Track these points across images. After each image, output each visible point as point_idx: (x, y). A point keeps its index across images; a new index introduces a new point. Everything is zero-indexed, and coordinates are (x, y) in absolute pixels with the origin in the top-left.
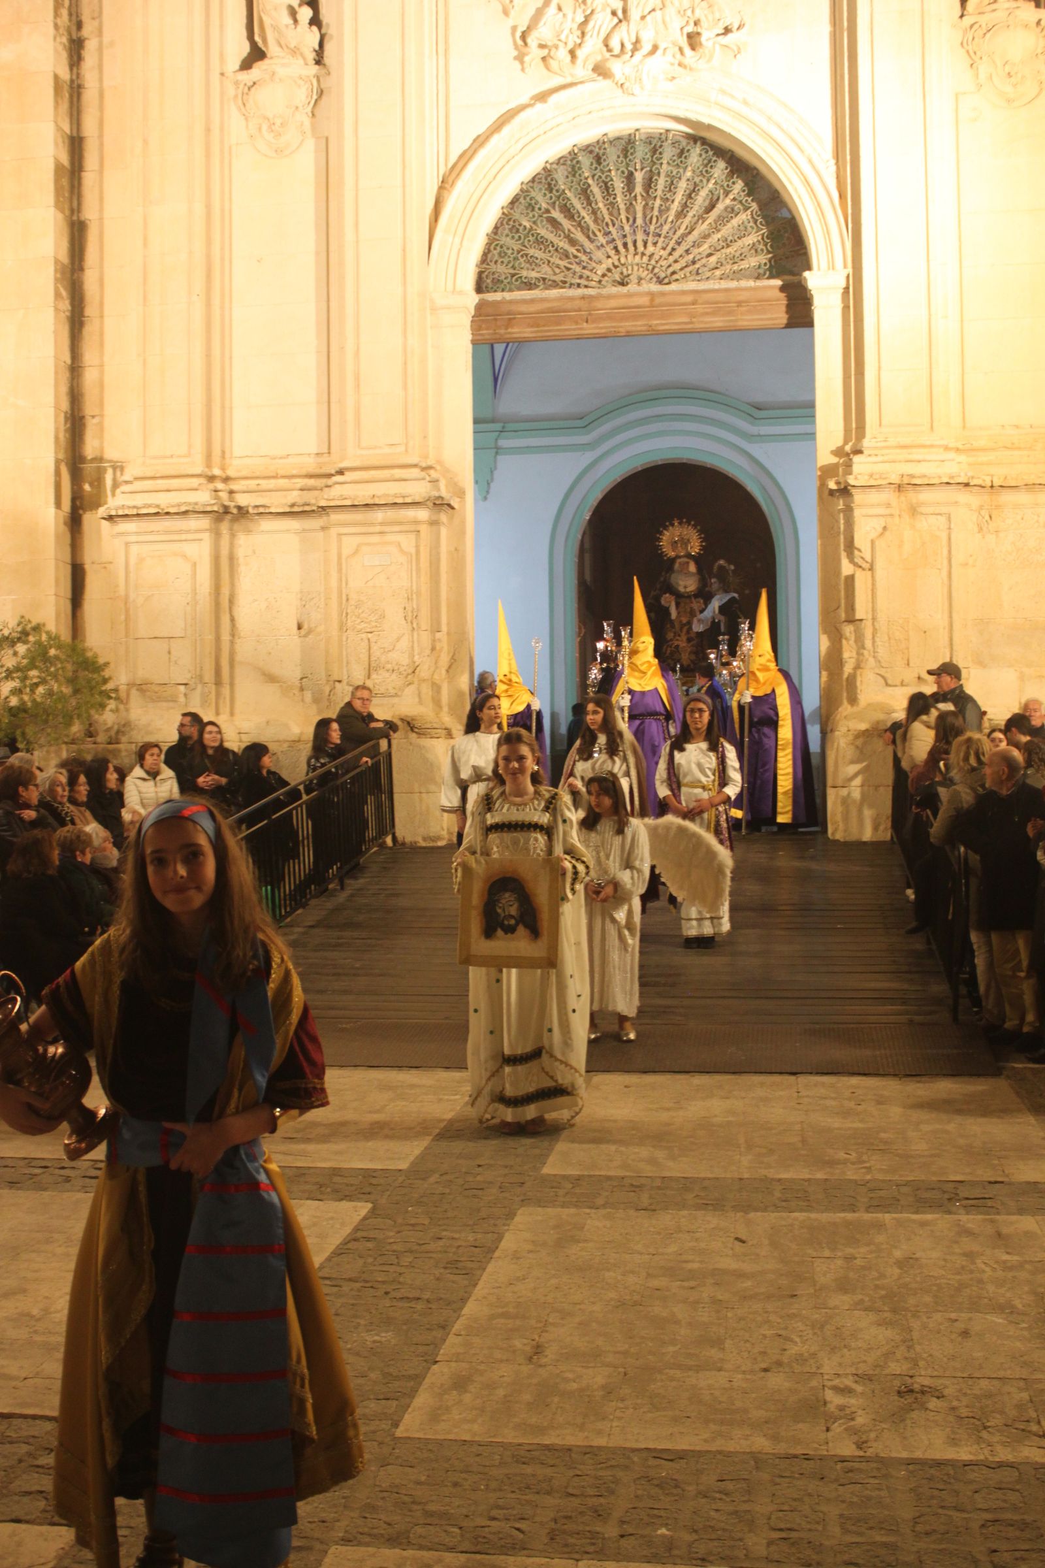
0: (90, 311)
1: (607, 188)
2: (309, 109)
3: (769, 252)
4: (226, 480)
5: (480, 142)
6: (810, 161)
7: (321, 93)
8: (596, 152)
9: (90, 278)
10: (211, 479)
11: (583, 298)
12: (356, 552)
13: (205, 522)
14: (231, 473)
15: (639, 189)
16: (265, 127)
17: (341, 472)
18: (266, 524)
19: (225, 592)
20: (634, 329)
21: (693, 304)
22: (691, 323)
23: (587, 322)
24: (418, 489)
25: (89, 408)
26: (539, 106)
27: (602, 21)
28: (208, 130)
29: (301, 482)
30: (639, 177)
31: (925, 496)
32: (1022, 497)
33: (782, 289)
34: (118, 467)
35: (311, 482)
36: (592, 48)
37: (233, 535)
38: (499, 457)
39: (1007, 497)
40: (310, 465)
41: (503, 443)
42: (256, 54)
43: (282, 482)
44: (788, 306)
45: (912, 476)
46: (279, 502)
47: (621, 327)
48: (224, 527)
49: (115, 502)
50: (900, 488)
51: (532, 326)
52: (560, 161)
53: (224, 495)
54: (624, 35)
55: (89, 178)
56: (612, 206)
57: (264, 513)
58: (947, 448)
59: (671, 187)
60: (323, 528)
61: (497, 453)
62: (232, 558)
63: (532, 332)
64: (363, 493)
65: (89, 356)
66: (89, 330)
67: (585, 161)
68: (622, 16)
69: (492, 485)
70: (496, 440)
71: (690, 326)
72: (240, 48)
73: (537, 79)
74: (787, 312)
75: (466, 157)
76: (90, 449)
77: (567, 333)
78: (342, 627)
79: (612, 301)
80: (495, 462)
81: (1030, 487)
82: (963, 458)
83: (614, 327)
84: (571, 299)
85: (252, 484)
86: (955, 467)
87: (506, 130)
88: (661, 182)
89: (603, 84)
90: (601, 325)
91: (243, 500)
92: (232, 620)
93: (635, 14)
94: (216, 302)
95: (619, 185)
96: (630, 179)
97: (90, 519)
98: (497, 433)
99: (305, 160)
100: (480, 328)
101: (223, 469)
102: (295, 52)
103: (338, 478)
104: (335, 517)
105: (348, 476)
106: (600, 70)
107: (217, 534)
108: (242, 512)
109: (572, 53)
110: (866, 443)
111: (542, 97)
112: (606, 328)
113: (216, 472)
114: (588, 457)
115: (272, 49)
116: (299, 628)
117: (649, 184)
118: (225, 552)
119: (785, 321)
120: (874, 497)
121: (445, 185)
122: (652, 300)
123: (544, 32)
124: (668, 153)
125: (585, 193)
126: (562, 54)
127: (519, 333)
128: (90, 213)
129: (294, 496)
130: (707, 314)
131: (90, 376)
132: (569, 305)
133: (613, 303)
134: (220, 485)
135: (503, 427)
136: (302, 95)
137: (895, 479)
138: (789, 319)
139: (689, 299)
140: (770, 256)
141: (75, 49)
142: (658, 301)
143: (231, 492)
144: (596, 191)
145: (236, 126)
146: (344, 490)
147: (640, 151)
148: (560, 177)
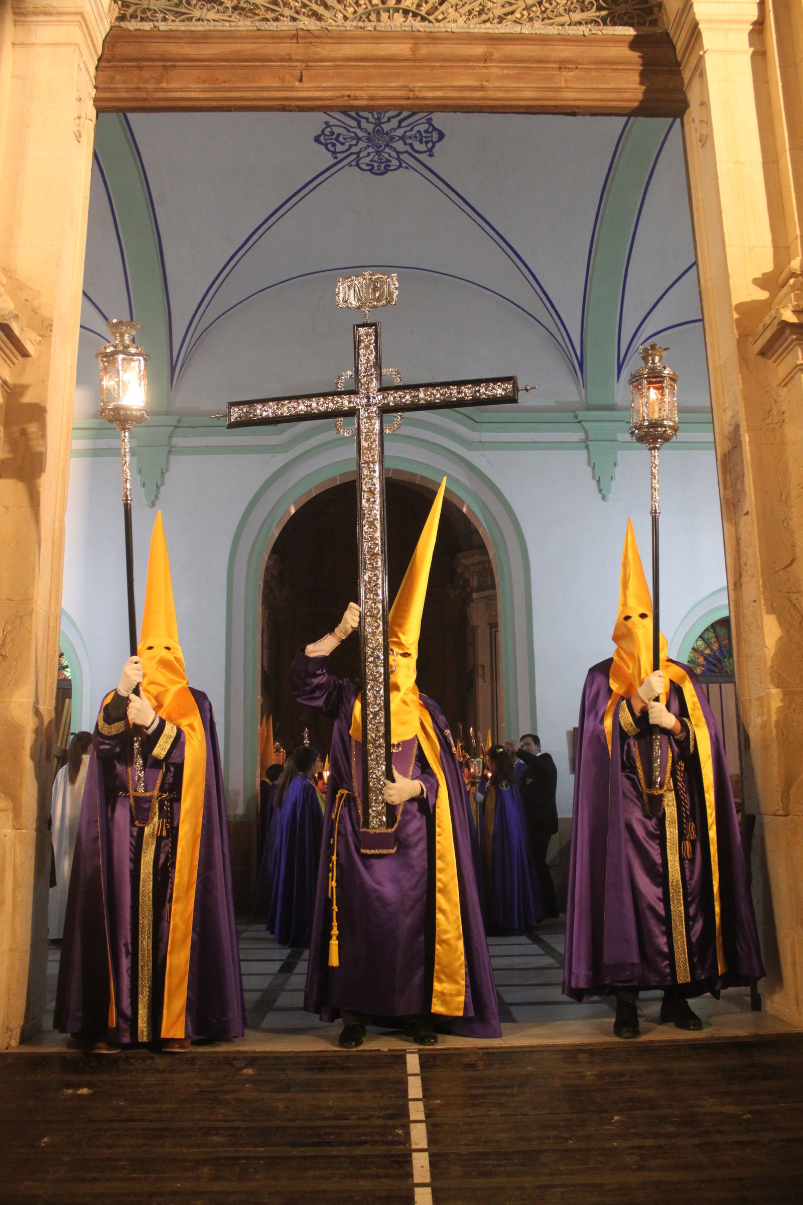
3: (600, 8)
11: (296, 37)
20: (382, 93)
21: (485, 61)
22: (482, 88)
23: (301, 80)
33: (635, 44)
38: (171, 457)
41: (177, 441)
44: (643, 75)
47: (361, 89)
51: (204, 82)
61: (170, 452)
63: (203, 90)
69: (162, 489)
70: (170, 437)
71: (479, 94)
74: (641, 83)
77: (266, 94)
79: (346, 46)
80: (167, 462)
83: (349, 88)
84: (276, 37)
90: (324, 85)
98: (171, 429)
100: (112, 79)
112: (333, 88)
114: (279, 460)
119: (640, 96)
122: (414, 50)
127: (181, 90)
130: (508, 77)
132: (270, 49)
133: (348, 50)
135: (179, 421)
138: (645, 93)
139: (479, 50)
140: (604, 13)
142: (423, 50)
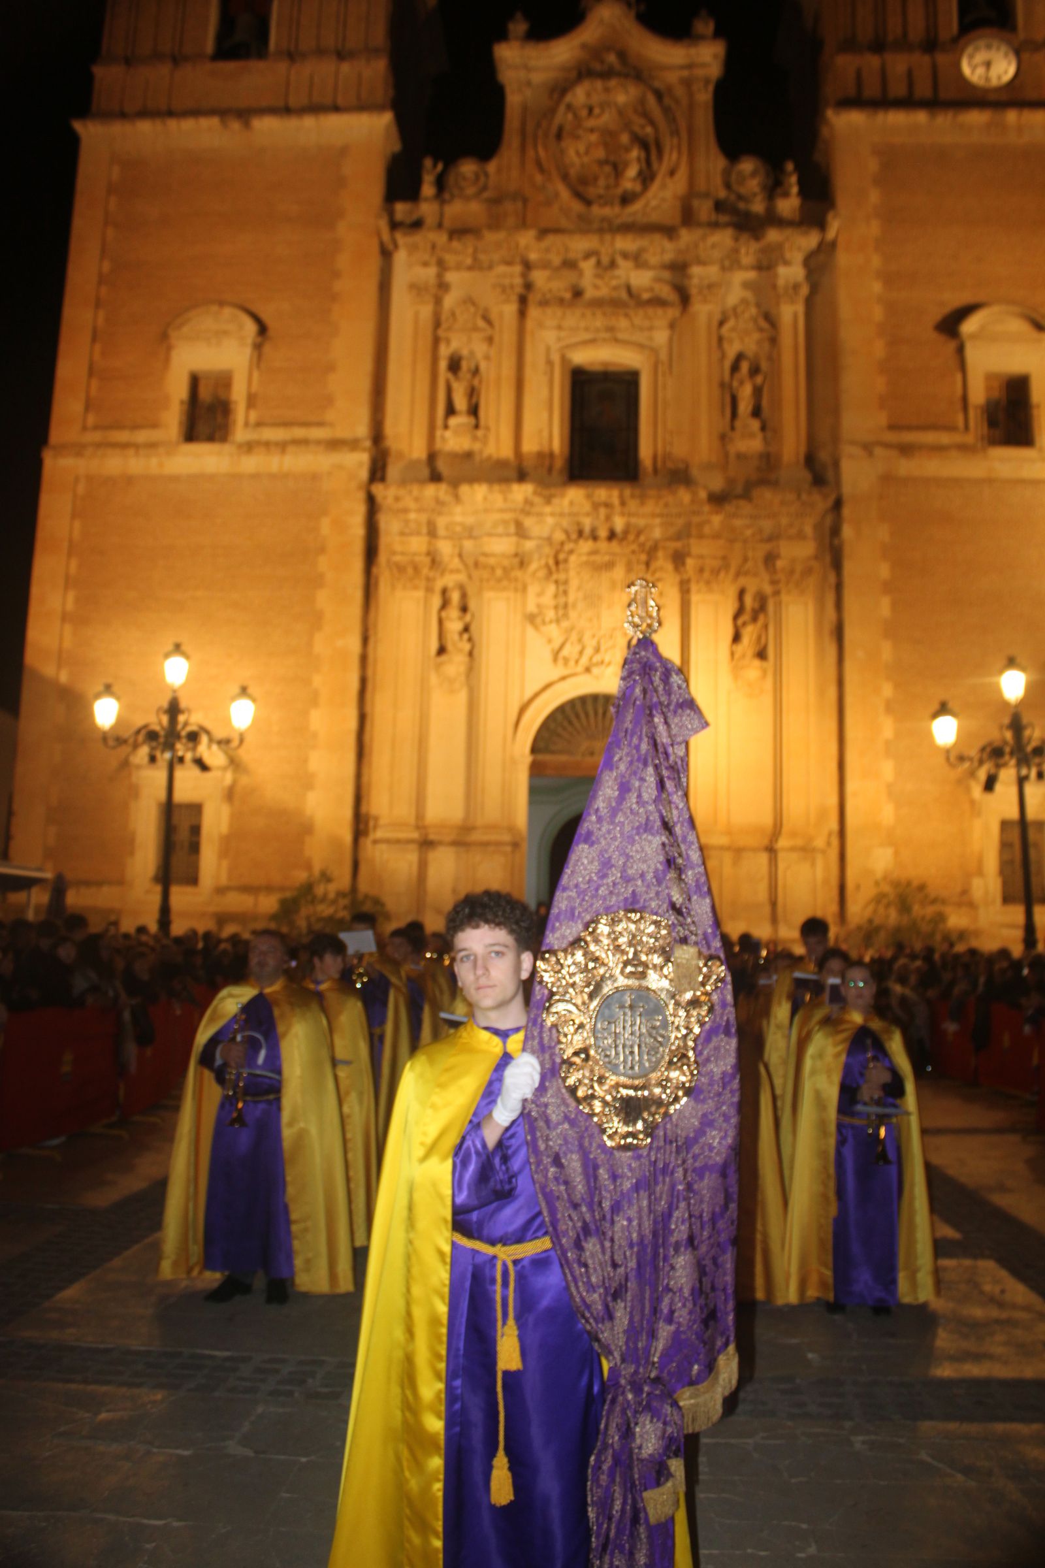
0: (366, 750)
1: (587, 715)
2: (466, 675)
4: (425, 828)
5: (536, 695)
7: (471, 669)
8: (583, 700)
9: (367, 737)
10: (419, 827)
11: (576, 761)
12: (480, 860)
13: (415, 846)
14: (427, 825)
16: (446, 682)
17: (475, 828)
18: (441, 848)
19: (423, 875)
24: (507, 838)
25: (364, 792)
26: (562, 683)
27: (589, 651)
28: (423, 681)
29: (457, 831)
30: (600, 711)
34: (376, 819)
35: (461, 831)
36: (584, 661)
37: (427, 852)
39: (744, 854)
40: (460, 823)
42: (442, 650)
43: (448, 830)
46: (448, 839)
48: (424, 848)
49: (379, 834)
52: (568, 702)
53: (424, 835)
54: (597, 658)
55: (368, 695)
56: (589, 721)
57: (440, 843)
58: (722, 833)
60: (467, 851)
62: (426, 861)
63: (554, 773)
64: (485, 838)
65: (365, 771)
66: (366, 760)
67: (578, 703)
68: (597, 650)
72: (434, 646)
73: (560, 671)
75: (533, 699)
76: (364, 809)
77: (569, 774)
79: (588, 763)
82: (727, 837)
83: (589, 773)
85: (435, 830)
86: (725, 841)
87: (549, 690)
89: (587, 676)
91: (432, 837)
92: (425, 887)
93: (603, 648)
95: (592, 714)
96: (596, 714)
97: (362, 840)
99: (462, 696)
100: (532, 770)
101: (423, 822)
102: (460, 651)
103: (474, 831)
104: (472, 847)
105: (478, 831)
106: (588, 670)
107: (421, 851)
108: (432, 843)
109: (577, 662)
111: (563, 678)
112: (585, 773)
113: (421, 824)
115: (450, 647)
118: (424, 858)
121: (522, 710)
123: (565, 652)
125: (577, 716)
126: (572, 663)
127: (549, 773)
128: (368, 709)
129: (454, 837)
131: (365, 779)
132: (570, 763)
134: (422, 830)
136: (462, 669)
141: (365, 640)
143: (427, 834)
144: (582, 716)
145: (434, 679)
146: (476, 836)
147: (601, 702)
148: (568, 709)
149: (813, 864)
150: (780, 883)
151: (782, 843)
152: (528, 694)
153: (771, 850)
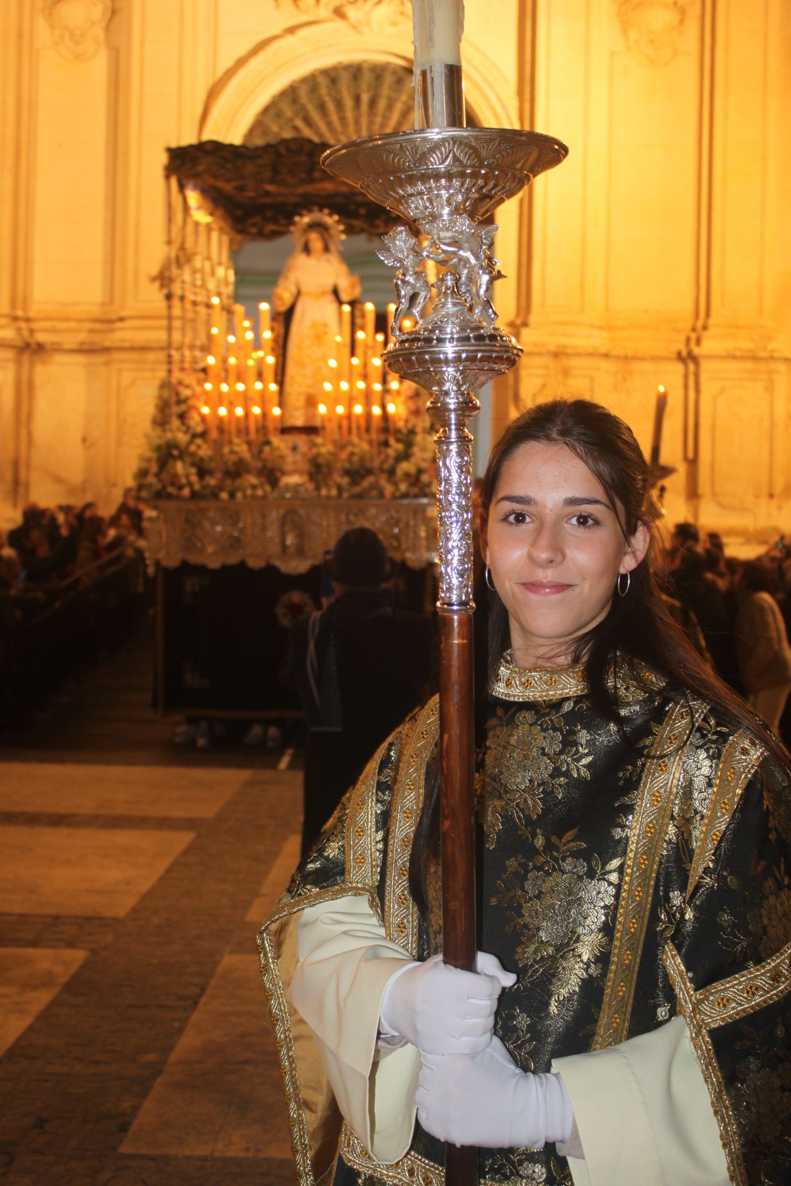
1: (339, 105)
2: (104, 24)
4: (27, 320)
5: (241, 62)
6: (499, 98)
7: (114, 12)
8: (332, 75)
10: (15, 319)
12: (132, 384)
13: (9, 354)
14: (32, 314)
15: (364, 108)
16: (67, 37)
17: (121, 319)
18: (59, 358)
19: (24, 410)
26: (289, 39)
28: (20, 35)
29: (88, 325)
30: (365, 98)
31: (575, 362)
32: (648, 366)
35: (97, 326)
37: (32, 365)
39: (637, 366)
40: (96, 311)
43: (73, 325)
45: (565, 347)
46: (70, 341)
48: (25, 358)
50: (556, 355)
52: (304, 80)
53: (25, 333)
56: (343, 119)
57: (58, 349)
58: (593, 326)
59: (390, 107)
60: (107, 364)
62: (31, 384)
64: (140, 338)
67: (323, 81)
73: (287, 16)
75: (230, 73)
78: (119, 443)
81: (654, 359)
82: (604, 334)
85: (48, 324)
86: (598, 341)
87: (263, 55)
88: (382, 104)
89: (339, 24)
91: (41, 337)
92: (30, 434)
94: (23, 175)
95: (349, 103)
96: (357, 99)
99: (100, 64)
101: (25, 309)
103: (119, 325)
104: (116, 355)
105: (128, 324)
106: (339, 13)
107: (19, 364)
108: (40, 348)
110: (533, 318)
111: (291, 30)
113: (20, 313)
116: (84, 440)
117: (373, 103)
118: (25, 377)
120: (537, 361)
121: (212, 94)
124: (389, 80)
125: (322, 108)
129: (82, 337)
134: (23, 325)
136: (98, 13)
137: (552, 348)
143: (32, 331)
144: (331, 106)
145: (43, 33)
146: (123, 335)
147: (367, 78)
148: (303, 94)
149: (770, 388)
150: (705, 422)
151: (710, 345)
152: (225, 63)
153: (688, 358)
